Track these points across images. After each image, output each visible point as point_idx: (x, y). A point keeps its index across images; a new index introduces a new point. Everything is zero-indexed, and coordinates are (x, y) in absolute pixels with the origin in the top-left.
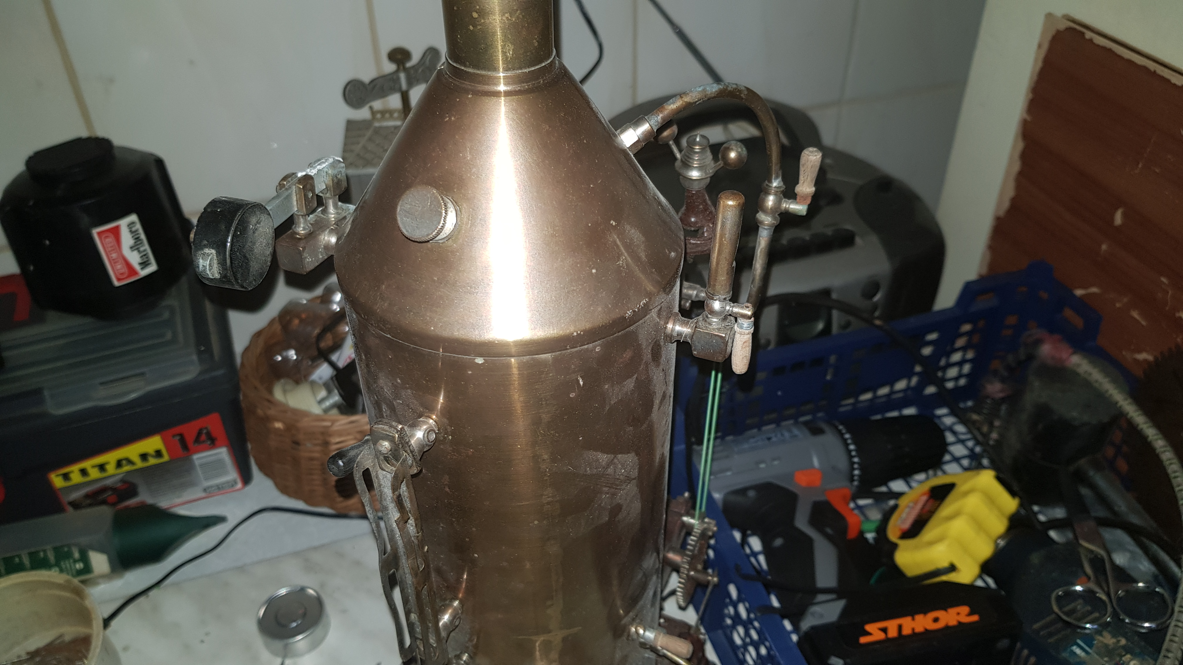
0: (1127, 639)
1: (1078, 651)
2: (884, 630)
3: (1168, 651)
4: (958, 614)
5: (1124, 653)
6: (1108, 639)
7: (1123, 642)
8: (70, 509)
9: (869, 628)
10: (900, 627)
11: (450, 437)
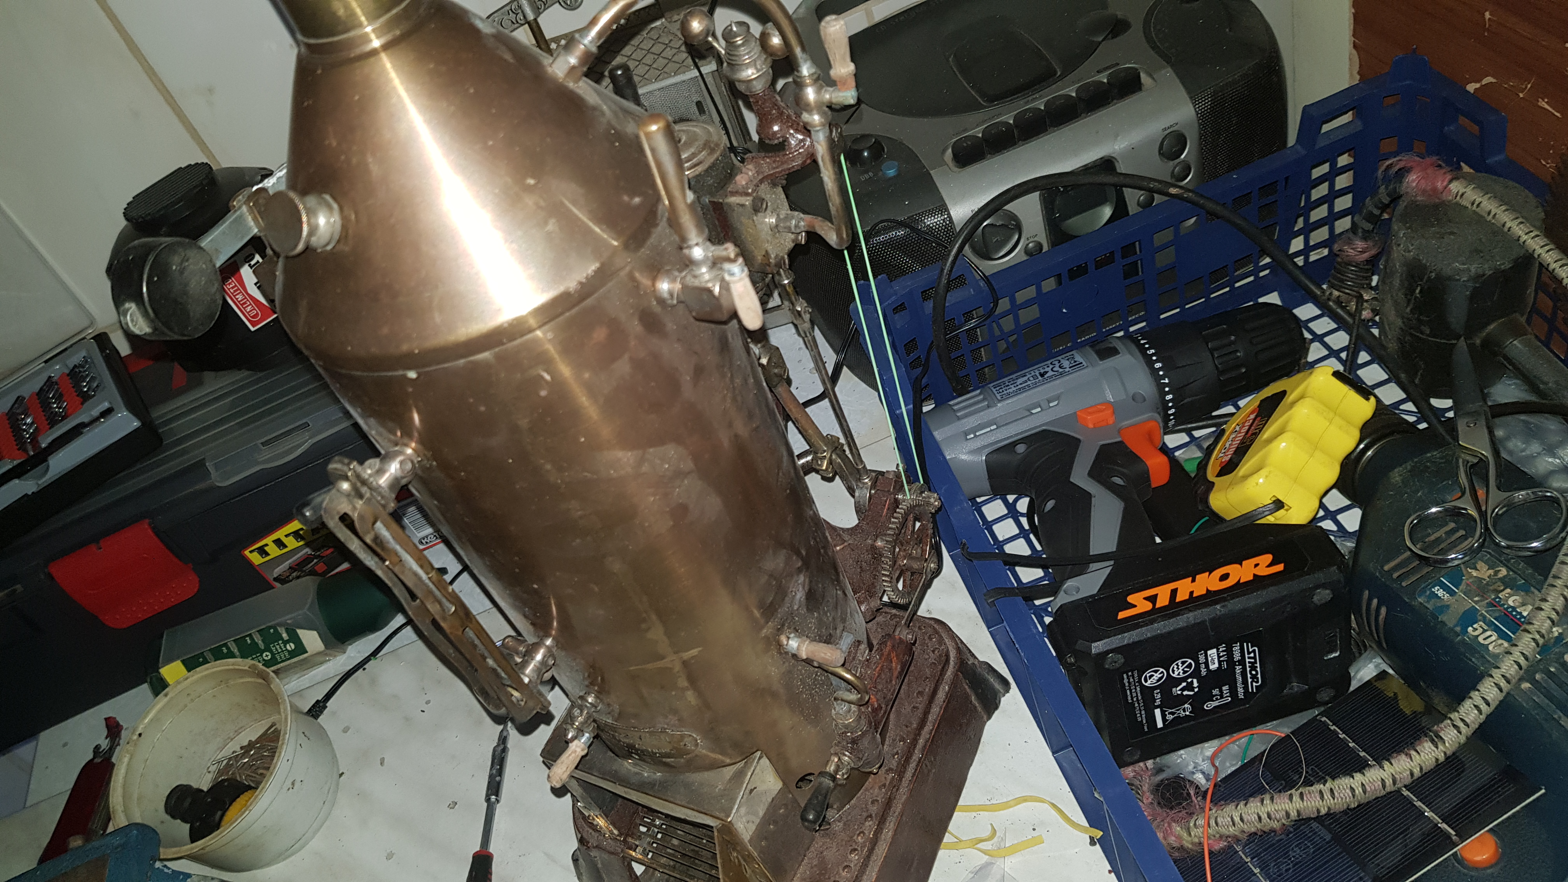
0: (1509, 568)
1: (1440, 593)
2: (1153, 599)
3: (1556, 577)
4: (1256, 565)
5: (1502, 588)
6: (1483, 572)
7: (1503, 572)
8: (277, 585)
9: (1131, 599)
10: (1174, 592)
11: (435, 463)
